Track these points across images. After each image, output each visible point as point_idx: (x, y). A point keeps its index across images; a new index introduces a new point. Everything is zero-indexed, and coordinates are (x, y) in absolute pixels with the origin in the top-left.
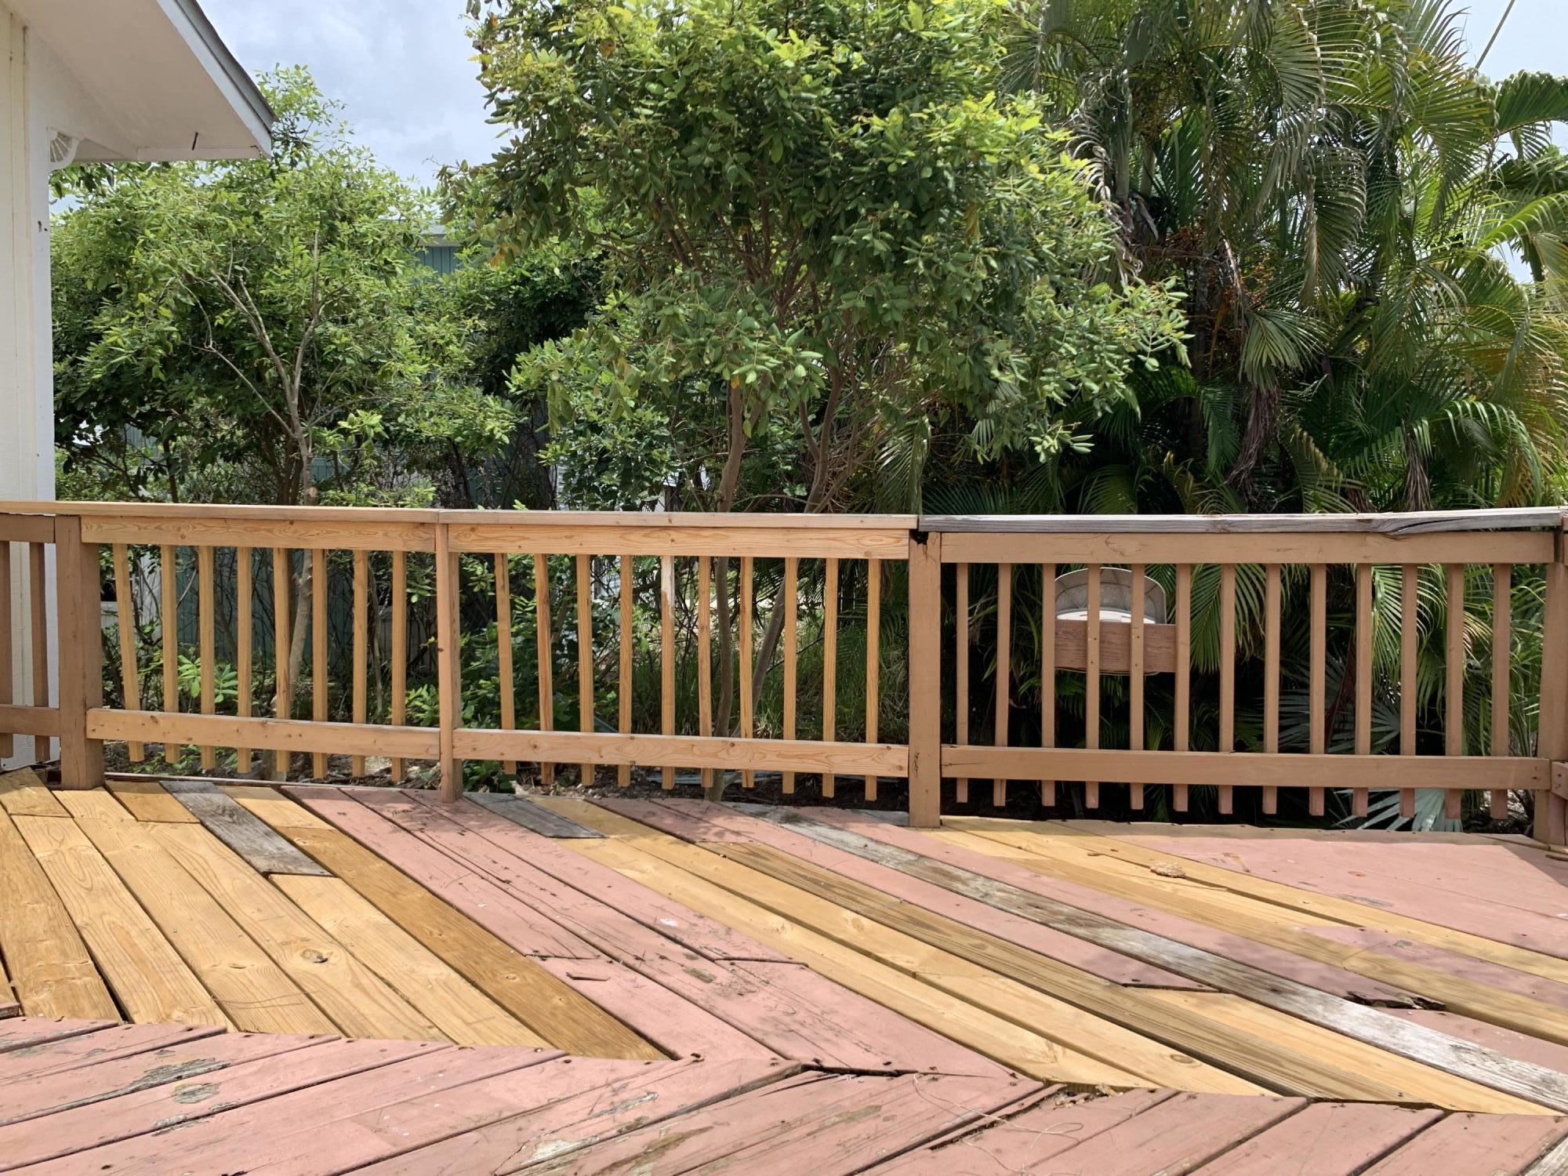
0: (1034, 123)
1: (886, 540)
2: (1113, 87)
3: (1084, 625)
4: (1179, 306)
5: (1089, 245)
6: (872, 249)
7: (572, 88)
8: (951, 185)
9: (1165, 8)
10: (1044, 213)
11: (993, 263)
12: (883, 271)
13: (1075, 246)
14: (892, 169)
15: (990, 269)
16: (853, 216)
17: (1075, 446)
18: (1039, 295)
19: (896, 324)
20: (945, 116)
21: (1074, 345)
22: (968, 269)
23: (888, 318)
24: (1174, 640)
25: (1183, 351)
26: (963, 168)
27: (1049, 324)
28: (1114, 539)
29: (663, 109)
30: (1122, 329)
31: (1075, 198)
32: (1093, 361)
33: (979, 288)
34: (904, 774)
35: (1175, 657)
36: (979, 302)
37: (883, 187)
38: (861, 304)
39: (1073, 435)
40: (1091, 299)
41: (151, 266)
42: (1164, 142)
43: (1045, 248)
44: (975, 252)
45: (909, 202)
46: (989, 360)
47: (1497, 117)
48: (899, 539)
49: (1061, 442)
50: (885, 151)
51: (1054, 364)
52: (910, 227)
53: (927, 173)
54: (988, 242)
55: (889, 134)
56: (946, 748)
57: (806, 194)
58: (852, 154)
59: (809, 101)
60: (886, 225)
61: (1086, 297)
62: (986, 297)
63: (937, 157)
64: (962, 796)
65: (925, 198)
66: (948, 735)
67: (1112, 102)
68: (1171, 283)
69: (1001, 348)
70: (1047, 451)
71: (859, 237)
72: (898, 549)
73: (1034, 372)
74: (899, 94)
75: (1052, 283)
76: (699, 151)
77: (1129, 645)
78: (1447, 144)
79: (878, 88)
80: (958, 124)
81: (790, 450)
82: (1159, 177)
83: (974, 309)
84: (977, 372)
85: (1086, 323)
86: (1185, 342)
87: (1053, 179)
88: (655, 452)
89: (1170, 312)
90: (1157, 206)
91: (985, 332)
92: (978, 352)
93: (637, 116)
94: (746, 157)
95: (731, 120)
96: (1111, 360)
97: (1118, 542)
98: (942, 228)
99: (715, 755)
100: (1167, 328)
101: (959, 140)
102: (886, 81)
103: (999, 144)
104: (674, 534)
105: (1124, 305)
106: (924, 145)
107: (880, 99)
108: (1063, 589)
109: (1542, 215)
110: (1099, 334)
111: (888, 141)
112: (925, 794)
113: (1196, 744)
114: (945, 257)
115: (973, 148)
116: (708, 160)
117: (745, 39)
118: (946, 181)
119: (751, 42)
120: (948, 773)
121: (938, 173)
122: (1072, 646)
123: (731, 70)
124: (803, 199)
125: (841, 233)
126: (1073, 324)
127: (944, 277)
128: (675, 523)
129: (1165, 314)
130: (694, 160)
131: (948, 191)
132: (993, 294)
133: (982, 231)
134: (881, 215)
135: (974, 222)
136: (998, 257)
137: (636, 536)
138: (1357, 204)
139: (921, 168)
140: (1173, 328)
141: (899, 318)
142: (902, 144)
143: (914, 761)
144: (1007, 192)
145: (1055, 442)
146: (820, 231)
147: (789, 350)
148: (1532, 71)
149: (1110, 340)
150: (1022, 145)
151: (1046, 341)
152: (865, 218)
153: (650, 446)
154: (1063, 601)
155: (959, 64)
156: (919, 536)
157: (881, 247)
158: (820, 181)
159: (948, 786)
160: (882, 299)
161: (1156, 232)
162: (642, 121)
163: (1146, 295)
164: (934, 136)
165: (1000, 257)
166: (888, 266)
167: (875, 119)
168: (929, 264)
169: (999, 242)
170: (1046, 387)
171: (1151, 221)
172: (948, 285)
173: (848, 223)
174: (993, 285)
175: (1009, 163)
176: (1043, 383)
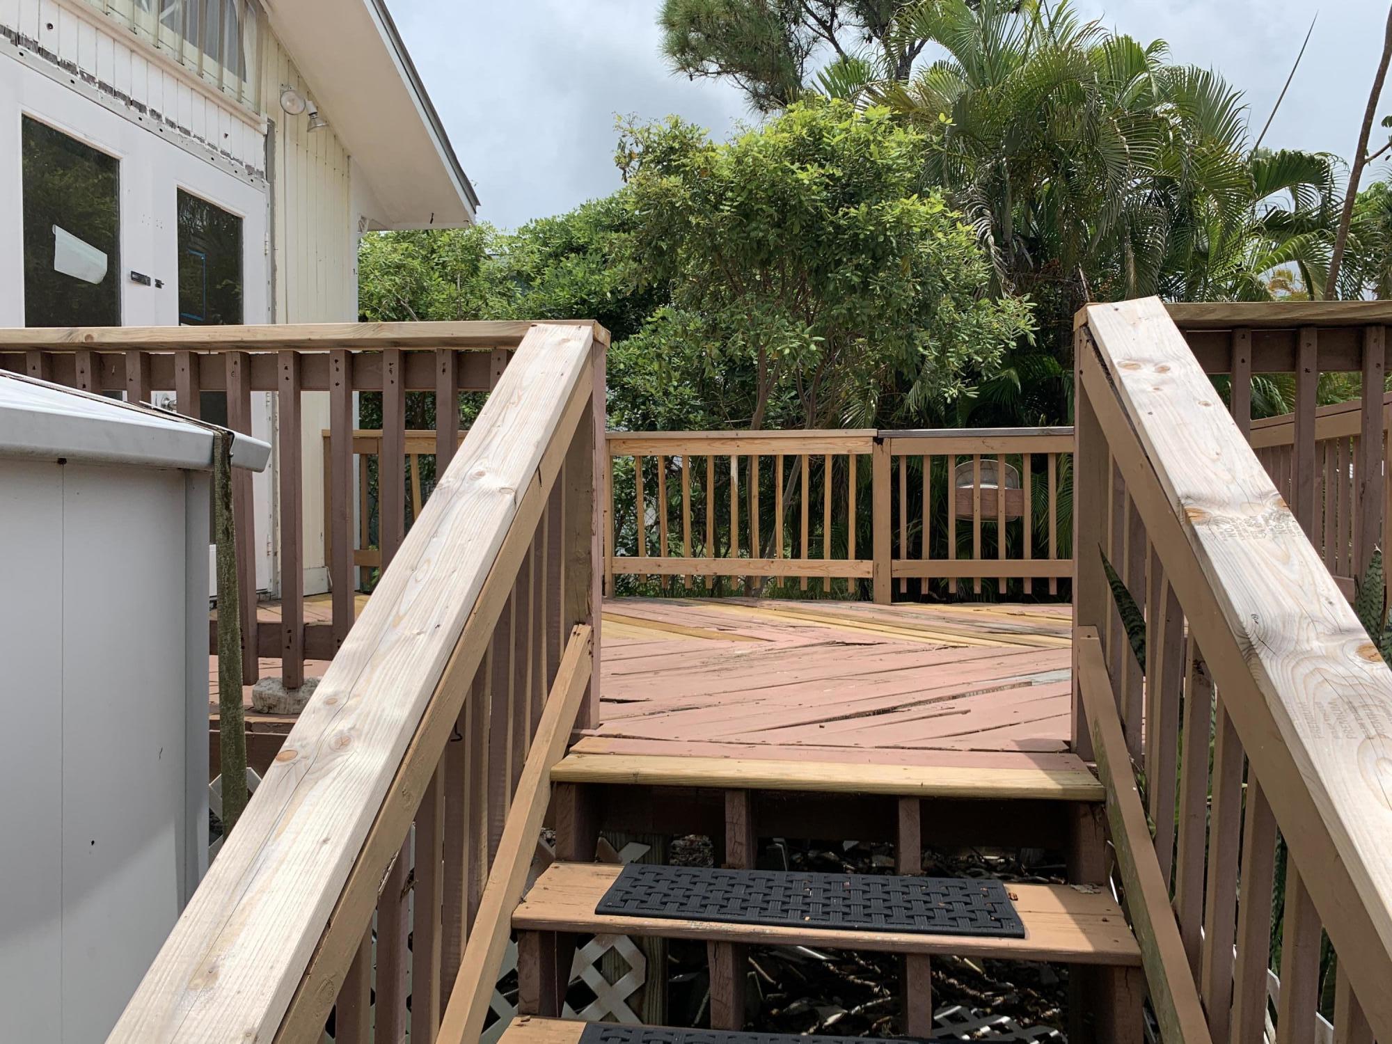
0: (940, 208)
1: (860, 443)
2: (997, 169)
3: (972, 490)
4: (1030, 311)
5: (975, 276)
6: (851, 280)
7: (688, 195)
8: (894, 245)
9: (1030, 117)
10: (948, 257)
11: (918, 288)
12: (855, 293)
13: (967, 276)
14: (862, 236)
15: (917, 291)
16: (838, 263)
17: (968, 394)
18: (946, 305)
19: (863, 322)
20: (890, 206)
21: (968, 335)
22: (904, 291)
23: (859, 319)
24: (1022, 497)
25: (1032, 337)
26: (901, 234)
27: (953, 324)
28: (988, 440)
29: (736, 207)
30: (996, 325)
31: (967, 247)
32: (979, 344)
33: (911, 302)
34: (870, 576)
35: (1023, 506)
36: (910, 310)
37: (855, 246)
38: (844, 311)
39: (967, 387)
40: (978, 308)
41: (379, 293)
42: (1037, 199)
43: (948, 278)
44: (908, 281)
45: (870, 254)
46: (917, 342)
47: (1255, 185)
48: (867, 442)
49: (960, 392)
50: (857, 226)
51: (954, 346)
52: (871, 268)
53: (881, 239)
54: (915, 276)
55: (860, 218)
56: (895, 561)
57: (811, 250)
58: (838, 228)
59: (815, 201)
60: (858, 267)
61: (975, 307)
62: (914, 307)
63: (887, 230)
64: (904, 589)
65: (880, 252)
66: (895, 554)
67: (995, 180)
68: (1028, 297)
69: (925, 335)
70: (951, 396)
71: (844, 275)
72: (866, 448)
73: (943, 351)
74: (864, 194)
75: (953, 298)
76: (755, 229)
77: (997, 501)
78: (1224, 203)
79: (850, 189)
80: (897, 211)
81: (780, 416)
82: (1034, 223)
83: (907, 314)
84: (909, 350)
85: (975, 322)
86: (1034, 332)
87: (953, 238)
88: (691, 416)
89: (1025, 315)
90: (1033, 244)
91: (914, 327)
92: (910, 337)
93: (723, 211)
94: (779, 231)
95: (772, 211)
96: (991, 344)
97: (990, 441)
98: (889, 268)
99: (763, 568)
100: (1022, 324)
101: (899, 220)
102: (855, 186)
103: (920, 220)
104: (739, 443)
105: (998, 311)
106: (880, 223)
107: (852, 196)
108: (960, 472)
109: (1295, 251)
110: (982, 328)
111: (859, 221)
112: (883, 587)
113: (1035, 555)
114: (891, 284)
115: (906, 225)
116: (761, 234)
117: (781, 170)
118: (892, 243)
119: (786, 171)
120: (895, 576)
121: (887, 238)
122: (965, 502)
123: (773, 185)
124: (810, 254)
125: (831, 272)
126: (967, 323)
127: (891, 295)
128: (740, 436)
129: (1021, 316)
130: (753, 234)
131: (892, 248)
132: (919, 306)
133: (912, 269)
134: (855, 262)
135: (908, 265)
136: (921, 284)
137: (717, 444)
138: (1160, 245)
139: (877, 237)
140: (1026, 325)
141: (865, 319)
142: (867, 222)
143: (876, 569)
144: (926, 248)
145: (956, 391)
146: (820, 272)
147: (807, 336)
148: (1290, 149)
149: (990, 332)
150: (934, 219)
151: (950, 333)
152: (846, 264)
153: (688, 412)
154: (960, 480)
155: (897, 174)
156: (878, 440)
157: (856, 279)
158: (819, 243)
159: (896, 582)
160: (856, 309)
161: (1032, 263)
162: (726, 214)
163: (1011, 304)
164: (885, 218)
165: (922, 284)
166: (859, 291)
167: (852, 210)
168: (882, 288)
169: (921, 275)
170: (951, 359)
171: (1028, 256)
172: (893, 300)
173: (836, 267)
174: (919, 300)
175: (927, 230)
176: (948, 357)
